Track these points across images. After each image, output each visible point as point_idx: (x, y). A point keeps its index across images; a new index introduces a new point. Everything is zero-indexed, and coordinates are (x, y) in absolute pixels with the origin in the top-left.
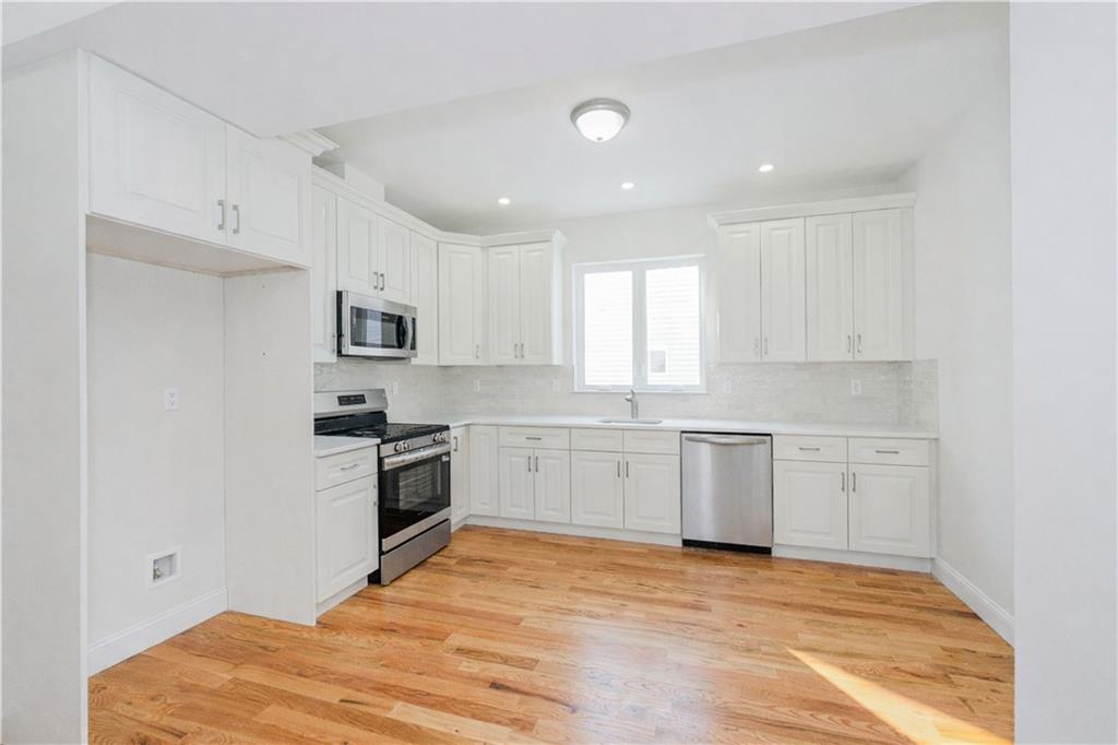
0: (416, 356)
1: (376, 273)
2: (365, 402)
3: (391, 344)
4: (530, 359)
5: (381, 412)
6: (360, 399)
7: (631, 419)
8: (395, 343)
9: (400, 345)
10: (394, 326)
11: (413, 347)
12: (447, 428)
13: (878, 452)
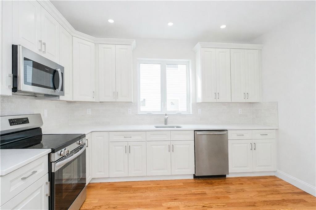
0: (63, 95)
1: (40, 41)
2: (28, 122)
3: (48, 86)
4: (120, 99)
5: (38, 128)
6: (26, 121)
7: (164, 125)
8: (52, 86)
9: (55, 88)
10: (51, 75)
11: (62, 89)
12: (84, 136)
13: (261, 135)
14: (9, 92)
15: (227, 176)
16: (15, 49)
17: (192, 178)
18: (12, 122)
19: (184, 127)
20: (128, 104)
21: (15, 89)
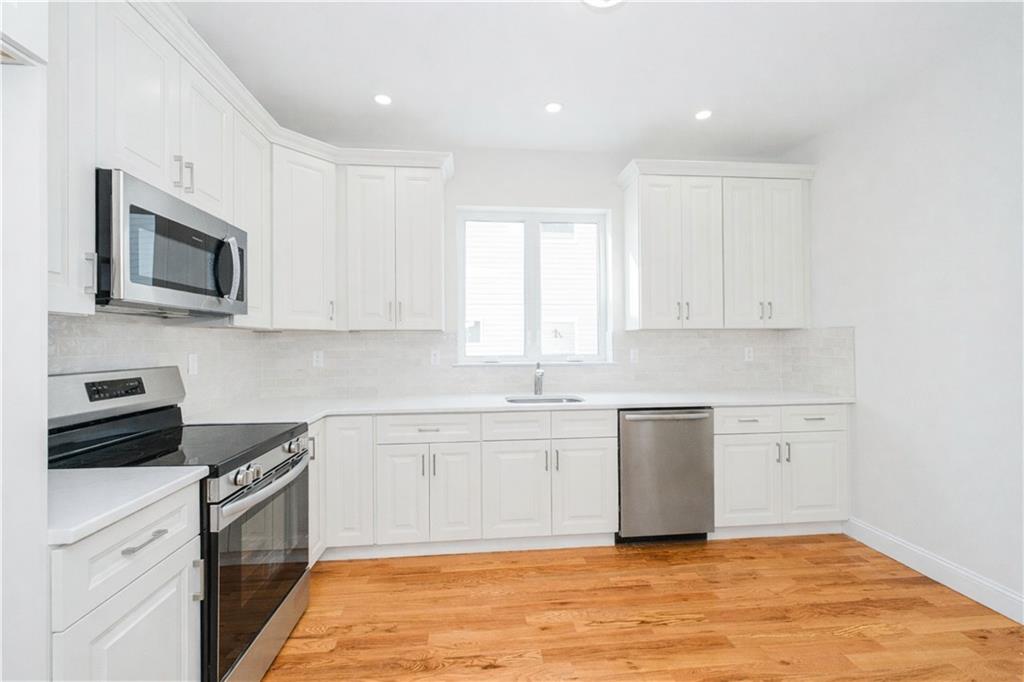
0: (244, 312)
1: (179, 159)
2: (143, 392)
3: (200, 287)
4: (408, 323)
5: (172, 407)
6: (135, 387)
7: (532, 396)
8: (210, 286)
9: (220, 292)
10: (210, 256)
11: (241, 296)
12: (304, 427)
13: (806, 419)
14: (88, 306)
15: (710, 537)
16: (103, 181)
17: (612, 542)
18: (95, 391)
19: (590, 400)
20: (432, 335)
21: (103, 297)
